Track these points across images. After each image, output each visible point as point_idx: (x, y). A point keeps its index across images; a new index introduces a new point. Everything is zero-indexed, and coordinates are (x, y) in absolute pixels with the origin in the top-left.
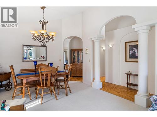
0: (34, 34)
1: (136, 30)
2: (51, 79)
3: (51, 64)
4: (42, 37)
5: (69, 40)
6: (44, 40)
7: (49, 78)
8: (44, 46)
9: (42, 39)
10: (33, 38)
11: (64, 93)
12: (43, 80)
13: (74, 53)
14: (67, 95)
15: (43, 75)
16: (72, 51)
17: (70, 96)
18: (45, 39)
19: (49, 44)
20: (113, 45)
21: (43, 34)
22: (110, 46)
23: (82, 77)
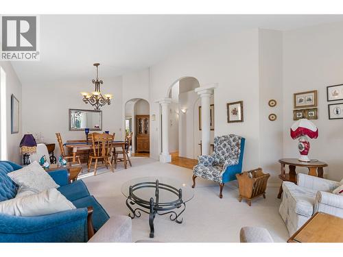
0: (85, 96)
1: (199, 93)
2: (106, 149)
3: (107, 132)
4: (95, 99)
5: (133, 103)
6: (97, 103)
7: (104, 148)
8: (97, 111)
9: (95, 102)
10: (85, 101)
11: (122, 167)
12: (97, 150)
13: (140, 120)
14: (126, 168)
15: (96, 143)
16: (138, 118)
17: (129, 169)
18: (99, 102)
19: (104, 108)
20: (186, 110)
21: (97, 96)
22: (184, 111)
23: (149, 152)
